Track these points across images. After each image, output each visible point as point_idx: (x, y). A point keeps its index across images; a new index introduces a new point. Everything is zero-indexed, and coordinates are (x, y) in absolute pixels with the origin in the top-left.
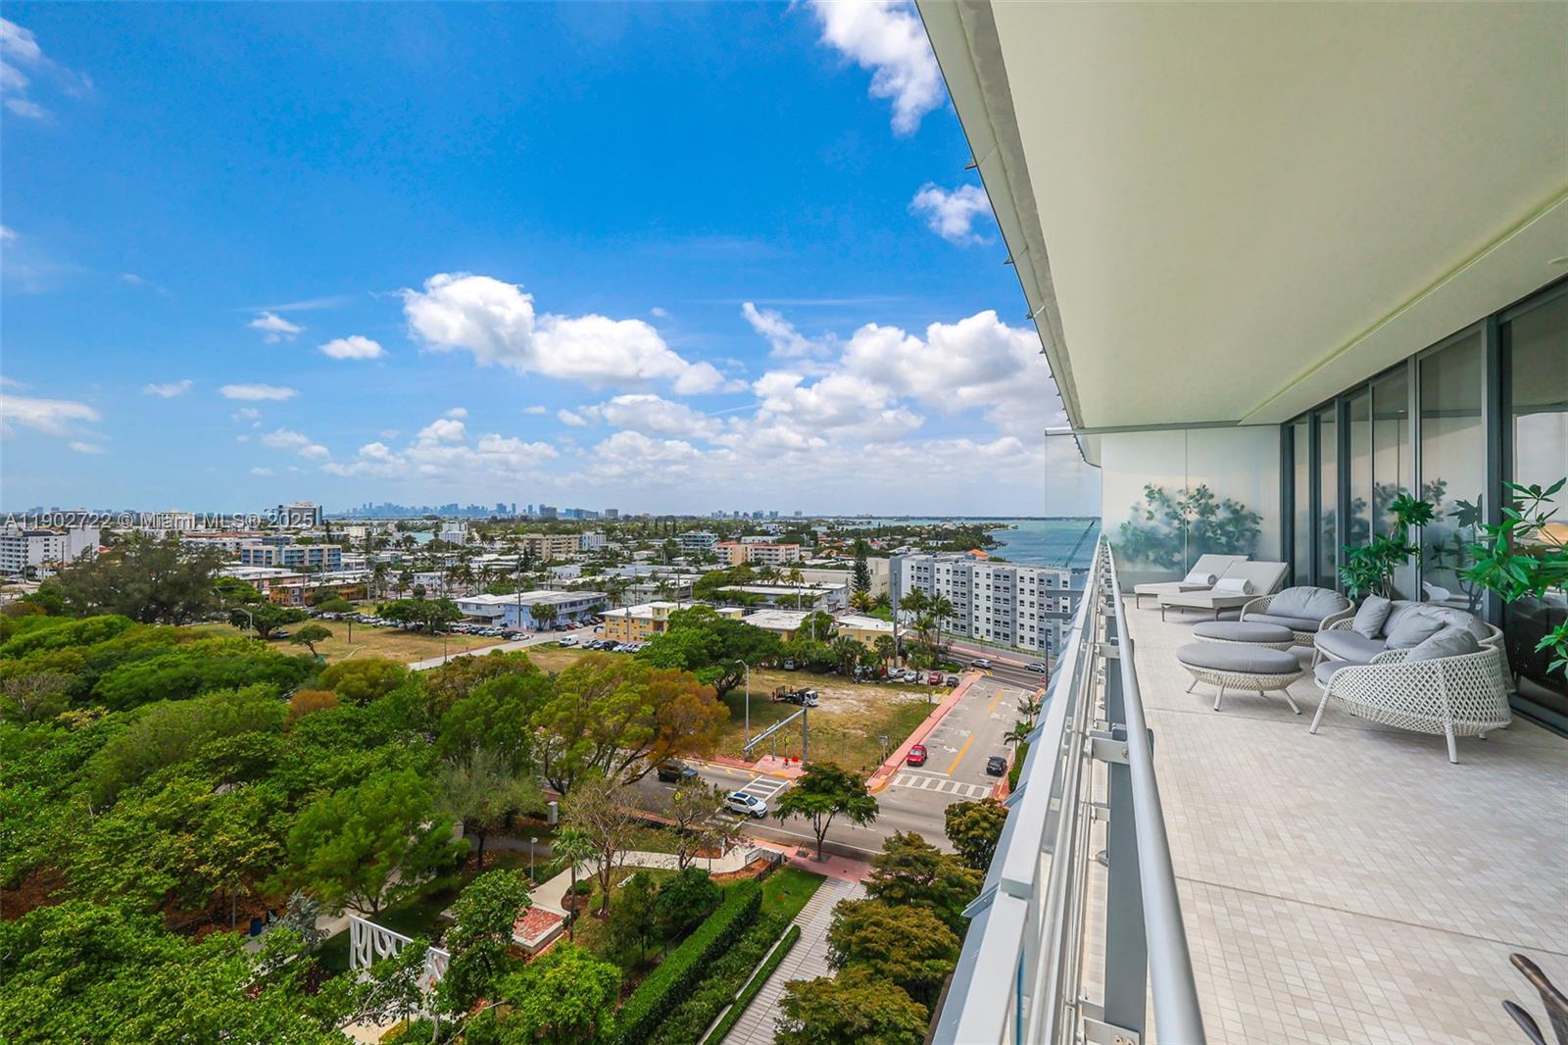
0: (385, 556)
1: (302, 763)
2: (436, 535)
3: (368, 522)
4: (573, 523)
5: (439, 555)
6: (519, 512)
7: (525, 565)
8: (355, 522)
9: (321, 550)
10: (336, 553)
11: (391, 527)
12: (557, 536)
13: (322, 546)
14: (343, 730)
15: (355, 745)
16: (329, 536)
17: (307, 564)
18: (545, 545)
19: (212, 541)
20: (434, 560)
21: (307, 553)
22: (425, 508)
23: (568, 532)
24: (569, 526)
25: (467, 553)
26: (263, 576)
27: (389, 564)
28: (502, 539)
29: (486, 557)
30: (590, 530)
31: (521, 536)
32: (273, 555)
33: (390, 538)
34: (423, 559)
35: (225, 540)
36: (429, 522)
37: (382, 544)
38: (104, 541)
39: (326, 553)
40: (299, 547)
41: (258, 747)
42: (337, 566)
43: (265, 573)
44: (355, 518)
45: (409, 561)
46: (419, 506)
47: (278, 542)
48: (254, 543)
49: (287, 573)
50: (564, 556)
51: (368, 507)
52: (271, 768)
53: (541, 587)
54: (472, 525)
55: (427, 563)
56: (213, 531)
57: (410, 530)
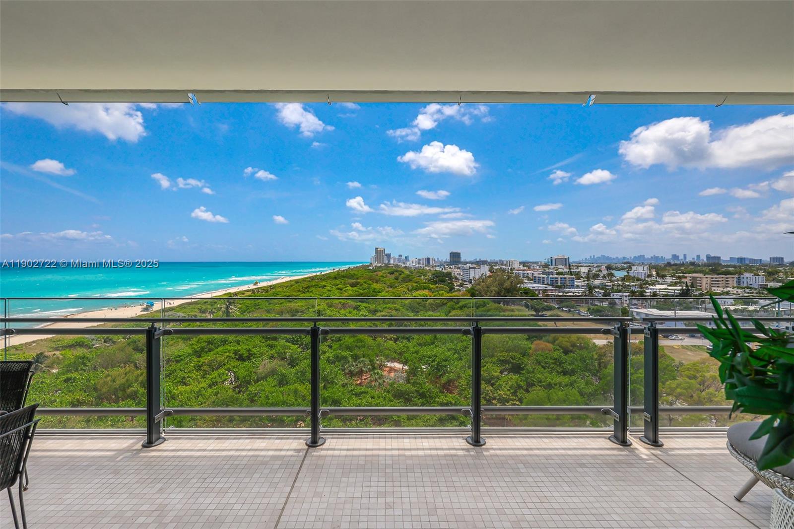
0: (597, 282)
1: (533, 372)
2: (628, 273)
3: (592, 265)
4: (735, 267)
5: (627, 284)
6: (689, 259)
7: (685, 294)
8: (585, 265)
9: (565, 278)
10: (572, 280)
11: (603, 267)
12: (716, 276)
13: (566, 276)
14: (553, 363)
15: (558, 372)
16: (571, 271)
17: (559, 284)
18: (704, 281)
19: (524, 272)
20: (625, 286)
21: (559, 279)
22: (624, 257)
23: (727, 273)
24: (731, 269)
25: (643, 283)
26: (539, 288)
27: (598, 287)
28: (672, 276)
29: (658, 287)
30: (751, 271)
31: (685, 275)
32: (545, 279)
33: (600, 273)
34: (618, 286)
35: (528, 272)
36: (625, 265)
37: (596, 276)
38: (490, 271)
39: (568, 280)
40: (556, 276)
41: (517, 359)
42: (572, 286)
43: (540, 287)
44: (586, 263)
45: (610, 286)
46: (620, 257)
47: (549, 274)
48: (539, 274)
49: (550, 288)
50: (722, 289)
51: (592, 257)
52: (522, 371)
53: (698, 309)
54: (651, 267)
55: (620, 288)
56: (525, 268)
57: (613, 269)
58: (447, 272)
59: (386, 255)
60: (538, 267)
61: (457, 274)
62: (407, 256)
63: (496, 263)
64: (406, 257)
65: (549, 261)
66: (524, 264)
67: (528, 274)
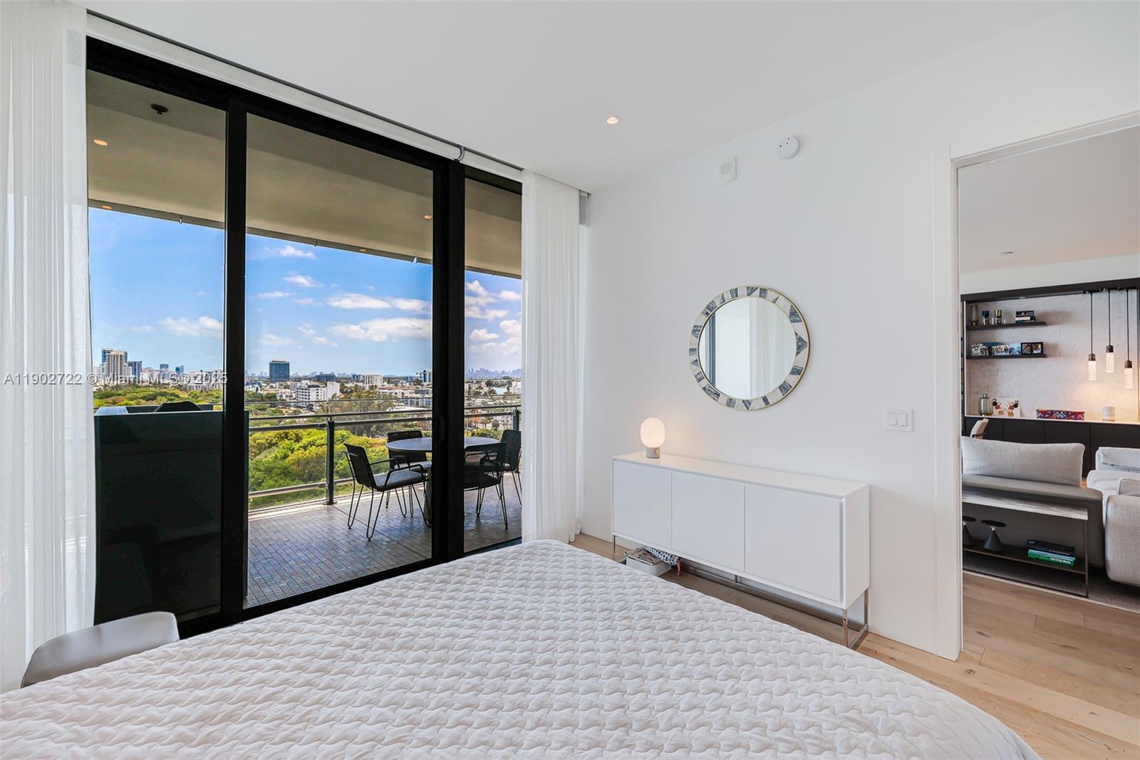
2: (508, 389)
5: (509, 401)
11: (483, 384)
19: (391, 391)
22: (503, 372)
33: (481, 391)
35: (397, 391)
36: (505, 381)
38: (341, 391)
46: (500, 371)
48: (411, 393)
56: (392, 385)
57: (493, 386)
58: (268, 394)
59: (130, 364)
60: (408, 384)
61: (287, 396)
62: (179, 366)
63: (348, 379)
64: (177, 369)
65: (422, 375)
66: (388, 380)
67: (396, 393)
